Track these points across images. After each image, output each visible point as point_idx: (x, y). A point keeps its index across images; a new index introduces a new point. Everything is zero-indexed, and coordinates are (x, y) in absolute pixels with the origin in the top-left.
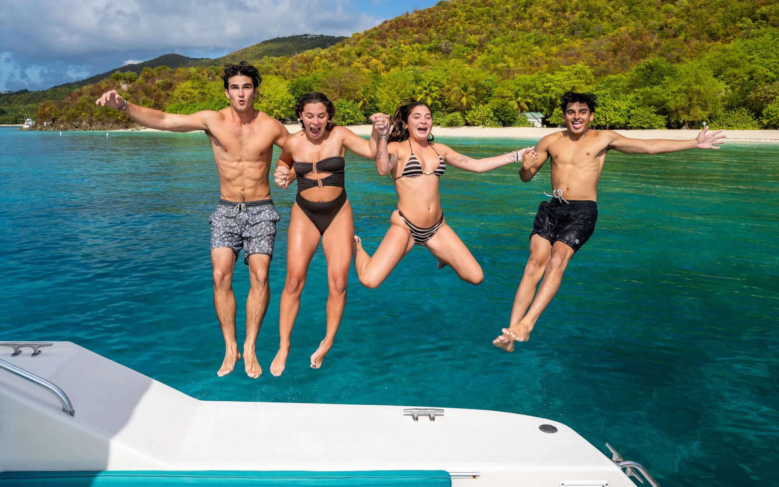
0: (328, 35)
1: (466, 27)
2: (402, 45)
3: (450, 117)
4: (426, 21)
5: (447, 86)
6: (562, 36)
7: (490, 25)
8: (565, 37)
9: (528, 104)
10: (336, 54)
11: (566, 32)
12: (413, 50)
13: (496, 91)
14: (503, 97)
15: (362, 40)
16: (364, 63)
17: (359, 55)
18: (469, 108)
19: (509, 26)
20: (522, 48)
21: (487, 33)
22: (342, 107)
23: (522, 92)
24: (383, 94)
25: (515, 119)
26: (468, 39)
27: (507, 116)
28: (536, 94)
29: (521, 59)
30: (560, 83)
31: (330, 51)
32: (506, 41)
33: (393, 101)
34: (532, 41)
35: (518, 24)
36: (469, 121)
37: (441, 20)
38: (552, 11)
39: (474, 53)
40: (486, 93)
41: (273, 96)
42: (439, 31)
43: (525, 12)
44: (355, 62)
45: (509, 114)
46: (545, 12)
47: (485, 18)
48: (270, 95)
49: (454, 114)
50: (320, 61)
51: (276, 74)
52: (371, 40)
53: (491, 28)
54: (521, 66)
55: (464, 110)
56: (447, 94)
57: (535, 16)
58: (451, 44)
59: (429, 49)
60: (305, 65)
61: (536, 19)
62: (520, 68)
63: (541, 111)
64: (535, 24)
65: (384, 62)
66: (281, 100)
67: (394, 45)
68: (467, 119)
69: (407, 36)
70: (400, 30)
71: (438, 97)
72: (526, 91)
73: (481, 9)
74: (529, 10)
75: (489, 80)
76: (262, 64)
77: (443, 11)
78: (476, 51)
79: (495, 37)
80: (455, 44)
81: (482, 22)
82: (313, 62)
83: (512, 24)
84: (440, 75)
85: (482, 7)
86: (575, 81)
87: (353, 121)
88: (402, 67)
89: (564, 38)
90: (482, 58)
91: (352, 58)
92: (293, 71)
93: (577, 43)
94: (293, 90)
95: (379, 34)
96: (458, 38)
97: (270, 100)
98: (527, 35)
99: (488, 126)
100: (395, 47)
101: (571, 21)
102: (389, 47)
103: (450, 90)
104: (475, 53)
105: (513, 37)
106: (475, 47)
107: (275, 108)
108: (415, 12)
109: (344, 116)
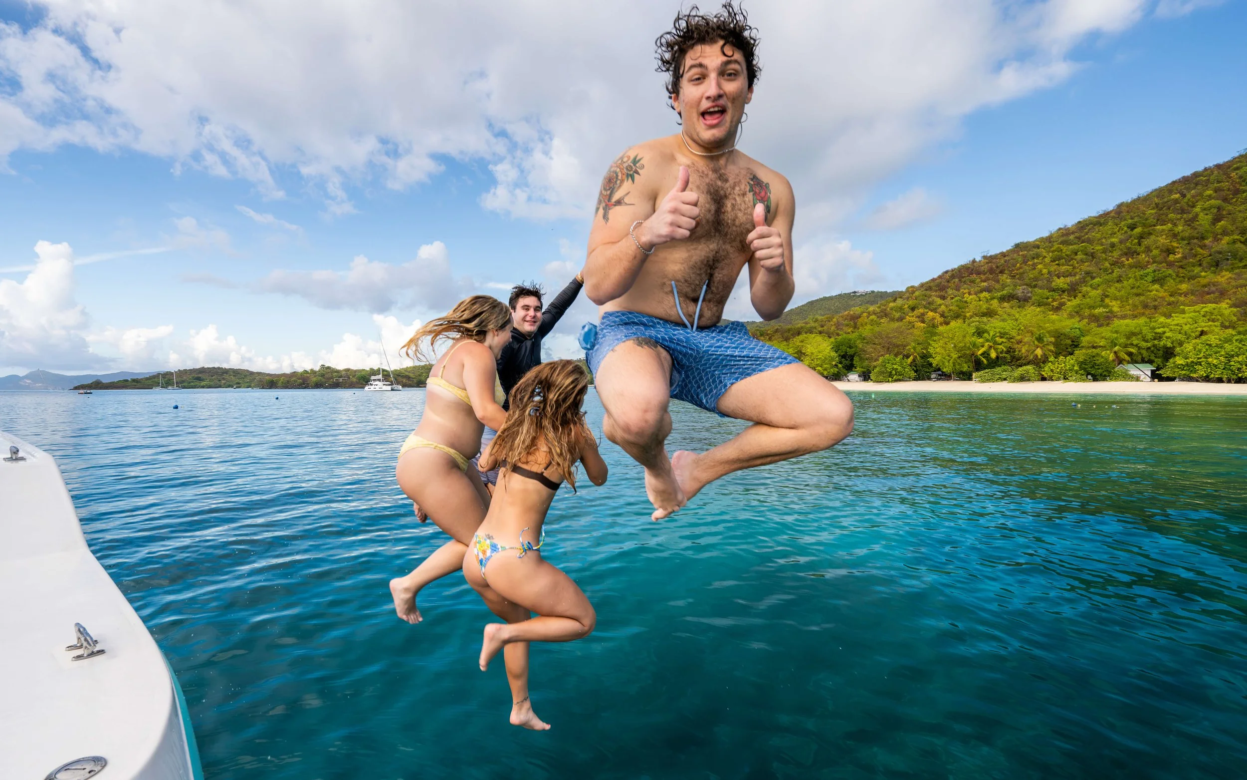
0: (880, 290)
1: (1052, 269)
2: (966, 295)
3: (1020, 371)
4: (997, 267)
5: (1019, 338)
6: (1197, 270)
7: (1086, 264)
8: (1203, 270)
9: (1130, 354)
10: (885, 310)
11: (1205, 264)
12: (980, 300)
13: (1085, 340)
14: (1094, 347)
15: (917, 293)
16: (918, 317)
17: (913, 309)
18: (1045, 360)
19: (1114, 264)
20: (1133, 288)
21: (1081, 274)
22: (889, 363)
23: (1123, 340)
24: (936, 348)
25: (1110, 372)
26: (1054, 284)
27: (1099, 369)
28: (1143, 343)
29: (1131, 302)
30: (1179, 328)
31: (879, 307)
32: (1110, 282)
33: (949, 356)
34: (1149, 278)
35: (1128, 260)
36: (1046, 376)
37: (1018, 265)
38: (1183, 239)
39: (1062, 299)
40: (1071, 343)
41: (815, 354)
42: (1015, 276)
43: (1140, 245)
44: (907, 317)
45: (1100, 367)
46: (1171, 242)
47: (1080, 256)
48: (812, 353)
49: (1025, 368)
50: (868, 318)
51: (820, 333)
52: (928, 293)
53: (1088, 268)
54: (1130, 310)
55: (1038, 363)
56: (1017, 346)
57: (1155, 249)
58: (1030, 290)
59: (1000, 298)
60: (852, 323)
61: (1155, 252)
62: (1128, 312)
63: (1150, 362)
64: (1154, 257)
65: (942, 315)
66: (823, 358)
67: (956, 296)
68: (1043, 373)
69: (972, 285)
70: (963, 280)
71: (1005, 349)
72: (1128, 338)
73: (1075, 246)
74: (1145, 242)
75: (1076, 328)
76: (806, 323)
77: (1021, 253)
78: (1065, 296)
79: (1093, 278)
80: (1036, 290)
81: (1075, 262)
82: (860, 320)
83: (1120, 261)
84: (1008, 326)
85: (1075, 244)
86: (1203, 324)
87: (901, 377)
88: (964, 319)
89: (1201, 272)
90: (1072, 304)
91: (904, 313)
92: (838, 329)
93: (1222, 277)
94: (836, 348)
95: (938, 286)
96: (1040, 283)
97: (812, 358)
98: (1141, 273)
99: (1071, 381)
100: (956, 298)
101: (1213, 250)
102: (949, 299)
103: (1021, 342)
104: (1065, 298)
105: (1120, 276)
106: (1063, 291)
107: (818, 365)
108: (984, 257)
109: (891, 372)
